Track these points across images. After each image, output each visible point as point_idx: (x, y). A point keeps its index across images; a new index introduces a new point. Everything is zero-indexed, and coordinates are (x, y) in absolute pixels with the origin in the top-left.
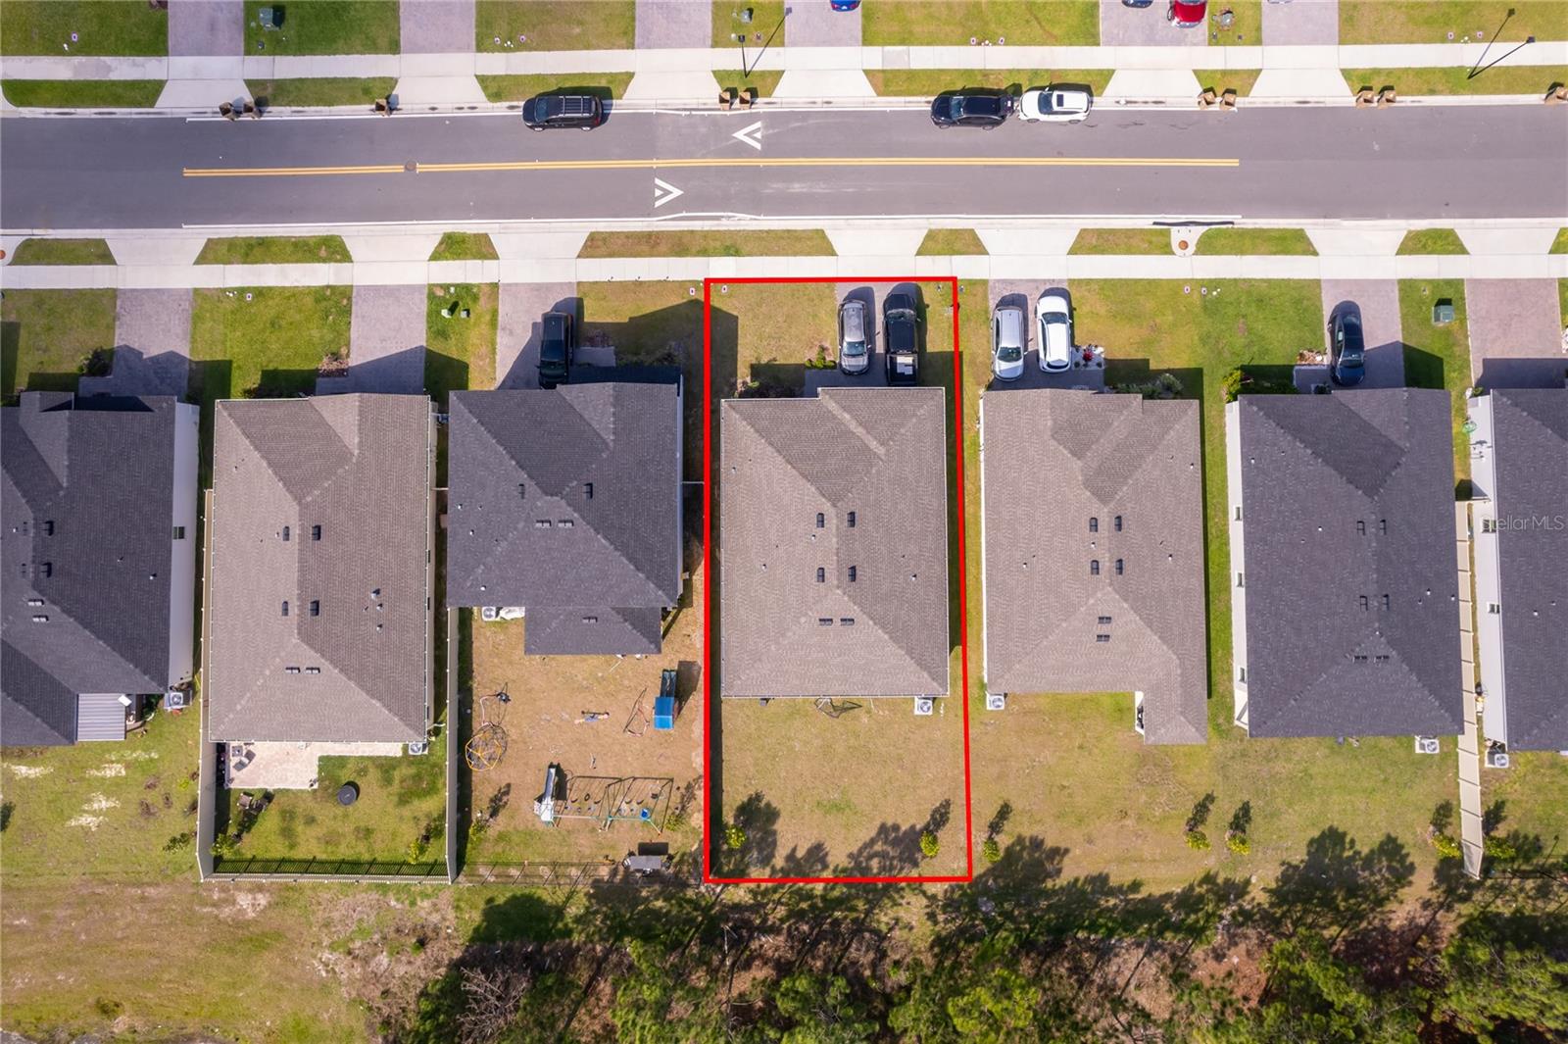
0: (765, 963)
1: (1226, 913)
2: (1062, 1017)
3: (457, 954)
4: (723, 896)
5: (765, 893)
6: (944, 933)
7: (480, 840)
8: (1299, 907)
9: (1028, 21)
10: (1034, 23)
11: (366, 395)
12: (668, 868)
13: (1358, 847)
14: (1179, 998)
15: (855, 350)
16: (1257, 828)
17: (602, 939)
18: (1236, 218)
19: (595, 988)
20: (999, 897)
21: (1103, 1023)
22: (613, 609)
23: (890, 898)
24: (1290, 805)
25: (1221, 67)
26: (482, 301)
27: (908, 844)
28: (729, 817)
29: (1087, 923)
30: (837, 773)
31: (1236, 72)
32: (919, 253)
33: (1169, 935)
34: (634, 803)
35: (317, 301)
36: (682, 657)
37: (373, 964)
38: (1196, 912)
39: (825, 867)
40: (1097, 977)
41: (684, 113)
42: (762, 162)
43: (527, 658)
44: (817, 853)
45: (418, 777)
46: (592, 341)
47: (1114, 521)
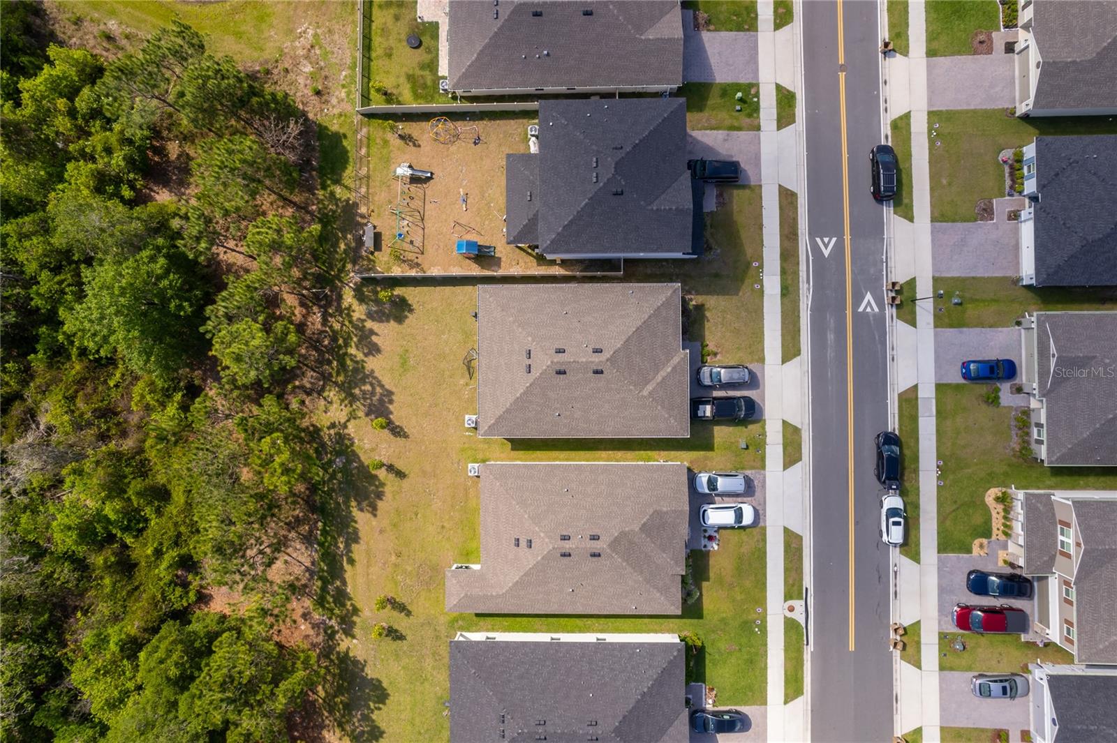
0: (303, 316)
1: (333, 622)
2: (270, 507)
3: (311, 116)
4: (347, 287)
5: (349, 315)
6: (322, 434)
7: (384, 129)
8: (337, 671)
9: (955, 502)
10: (954, 507)
11: (682, 42)
12: (366, 251)
13: (376, 712)
14: (280, 587)
15: (715, 377)
16: (389, 645)
17: (320, 209)
18: (811, 648)
19: (289, 206)
20: (345, 470)
21: (264, 538)
22: (537, 211)
23: (346, 398)
24: (403, 668)
25: (923, 641)
26: (748, 120)
27: (380, 409)
28: (398, 291)
29: (328, 529)
30: (426, 363)
31: (919, 651)
32: (784, 422)
33: (319, 583)
34: (407, 229)
35: (747, 8)
36: (503, 259)
37: (305, 62)
38: (334, 602)
39: (366, 355)
40: (293, 535)
41: (884, 257)
42: (849, 312)
43: (504, 156)
44: (374, 350)
45: (425, 86)
46: (720, 195)
47: (597, 551)
